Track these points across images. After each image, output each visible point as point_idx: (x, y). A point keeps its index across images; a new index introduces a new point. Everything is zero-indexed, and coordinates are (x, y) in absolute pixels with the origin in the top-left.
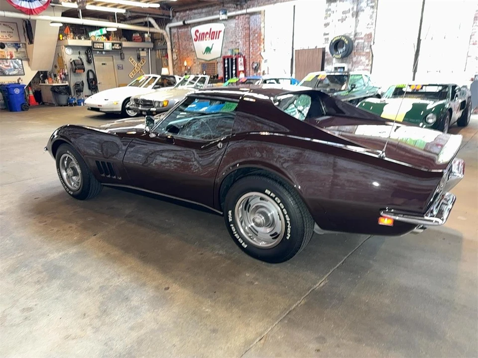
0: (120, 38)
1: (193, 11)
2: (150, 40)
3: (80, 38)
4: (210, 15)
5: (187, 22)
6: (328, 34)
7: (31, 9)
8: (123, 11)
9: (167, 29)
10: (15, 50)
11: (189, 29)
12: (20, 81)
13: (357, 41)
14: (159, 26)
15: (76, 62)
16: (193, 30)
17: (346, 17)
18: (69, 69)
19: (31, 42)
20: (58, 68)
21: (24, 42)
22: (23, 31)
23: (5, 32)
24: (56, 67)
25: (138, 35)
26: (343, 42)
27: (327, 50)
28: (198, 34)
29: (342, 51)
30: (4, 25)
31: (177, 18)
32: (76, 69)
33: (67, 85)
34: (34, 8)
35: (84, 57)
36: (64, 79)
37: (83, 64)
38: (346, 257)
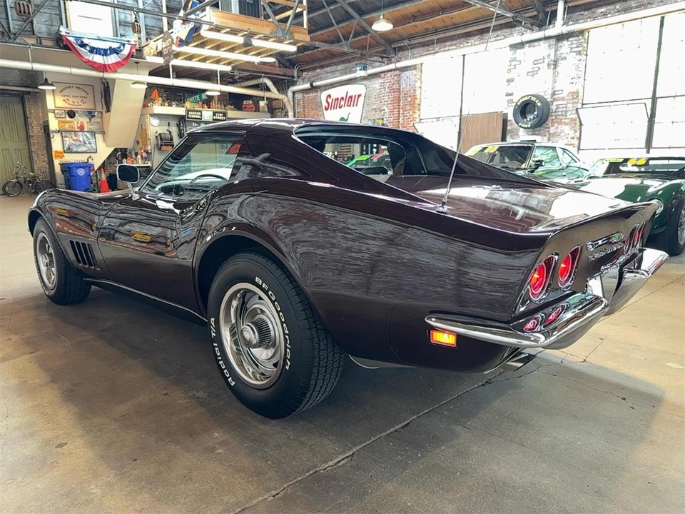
0: (225, 106)
1: (325, 69)
2: (267, 110)
3: (170, 105)
4: (346, 73)
5: (316, 84)
6: (512, 94)
7: (105, 65)
8: (228, 69)
9: (290, 94)
10: (88, 120)
11: (319, 93)
12: (90, 160)
13: (555, 103)
14: (278, 90)
15: (162, 136)
16: (324, 95)
17: (539, 68)
18: (153, 146)
19: (108, 110)
20: (141, 145)
21: (101, 110)
22: (100, 96)
23: (77, 97)
24: (138, 143)
25: (251, 102)
26: (534, 104)
27: (510, 117)
28: (330, 101)
29: (532, 118)
30: (77, 88)
31: (303, 79)
32: (162, 145)
33: (149, 167)
34: (110, 62)
35: (174, 130)
36: (146, 159)
37: (172, 139)
38: (415, 417)
